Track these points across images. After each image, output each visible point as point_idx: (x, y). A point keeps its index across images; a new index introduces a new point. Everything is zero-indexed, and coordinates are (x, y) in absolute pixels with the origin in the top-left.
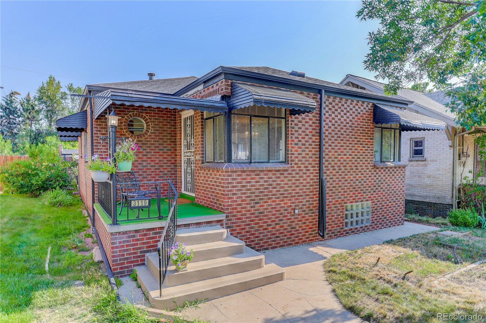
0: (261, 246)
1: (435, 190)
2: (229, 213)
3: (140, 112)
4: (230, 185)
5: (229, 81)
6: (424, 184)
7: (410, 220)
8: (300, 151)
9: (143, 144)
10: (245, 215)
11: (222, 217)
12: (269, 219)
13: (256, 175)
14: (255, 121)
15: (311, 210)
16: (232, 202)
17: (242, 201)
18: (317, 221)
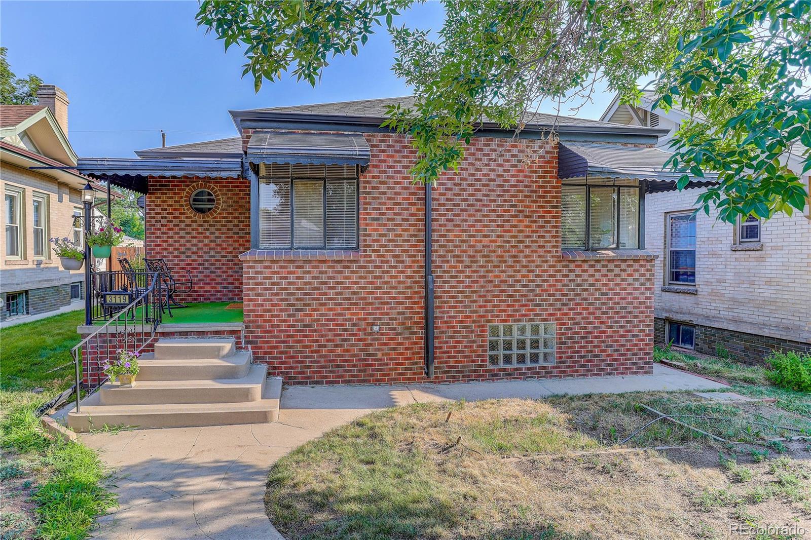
0: (308, 378)
1: (779, 312)
2: (250, 321)
3: (206, 182)
4: (251, 281)
5: (250, 130)
6: (760, 298)
7: (687, 367)
8: (383, 230)
9: (211, 225)
10: (278, 326)
11: (238, 326)
12: (322, 336)
13: (298, 267)
14: (299, 186)
15: (409, 328)
16: (255, 305)
17: (273, 305)
18: (421, 347)
